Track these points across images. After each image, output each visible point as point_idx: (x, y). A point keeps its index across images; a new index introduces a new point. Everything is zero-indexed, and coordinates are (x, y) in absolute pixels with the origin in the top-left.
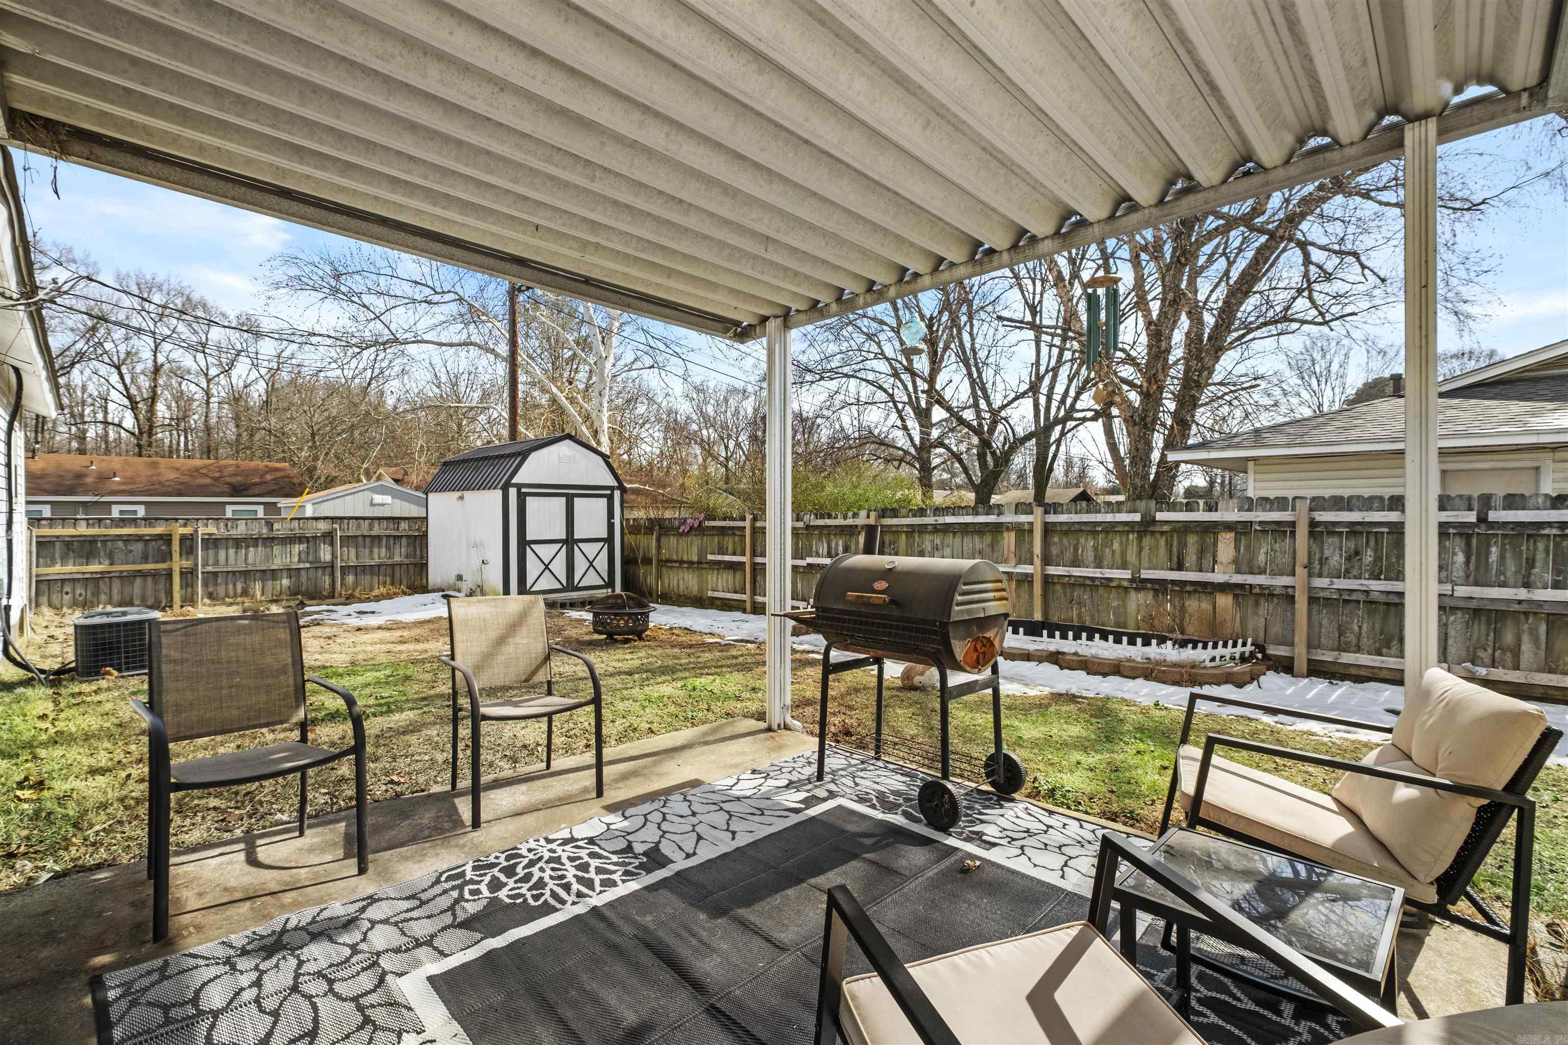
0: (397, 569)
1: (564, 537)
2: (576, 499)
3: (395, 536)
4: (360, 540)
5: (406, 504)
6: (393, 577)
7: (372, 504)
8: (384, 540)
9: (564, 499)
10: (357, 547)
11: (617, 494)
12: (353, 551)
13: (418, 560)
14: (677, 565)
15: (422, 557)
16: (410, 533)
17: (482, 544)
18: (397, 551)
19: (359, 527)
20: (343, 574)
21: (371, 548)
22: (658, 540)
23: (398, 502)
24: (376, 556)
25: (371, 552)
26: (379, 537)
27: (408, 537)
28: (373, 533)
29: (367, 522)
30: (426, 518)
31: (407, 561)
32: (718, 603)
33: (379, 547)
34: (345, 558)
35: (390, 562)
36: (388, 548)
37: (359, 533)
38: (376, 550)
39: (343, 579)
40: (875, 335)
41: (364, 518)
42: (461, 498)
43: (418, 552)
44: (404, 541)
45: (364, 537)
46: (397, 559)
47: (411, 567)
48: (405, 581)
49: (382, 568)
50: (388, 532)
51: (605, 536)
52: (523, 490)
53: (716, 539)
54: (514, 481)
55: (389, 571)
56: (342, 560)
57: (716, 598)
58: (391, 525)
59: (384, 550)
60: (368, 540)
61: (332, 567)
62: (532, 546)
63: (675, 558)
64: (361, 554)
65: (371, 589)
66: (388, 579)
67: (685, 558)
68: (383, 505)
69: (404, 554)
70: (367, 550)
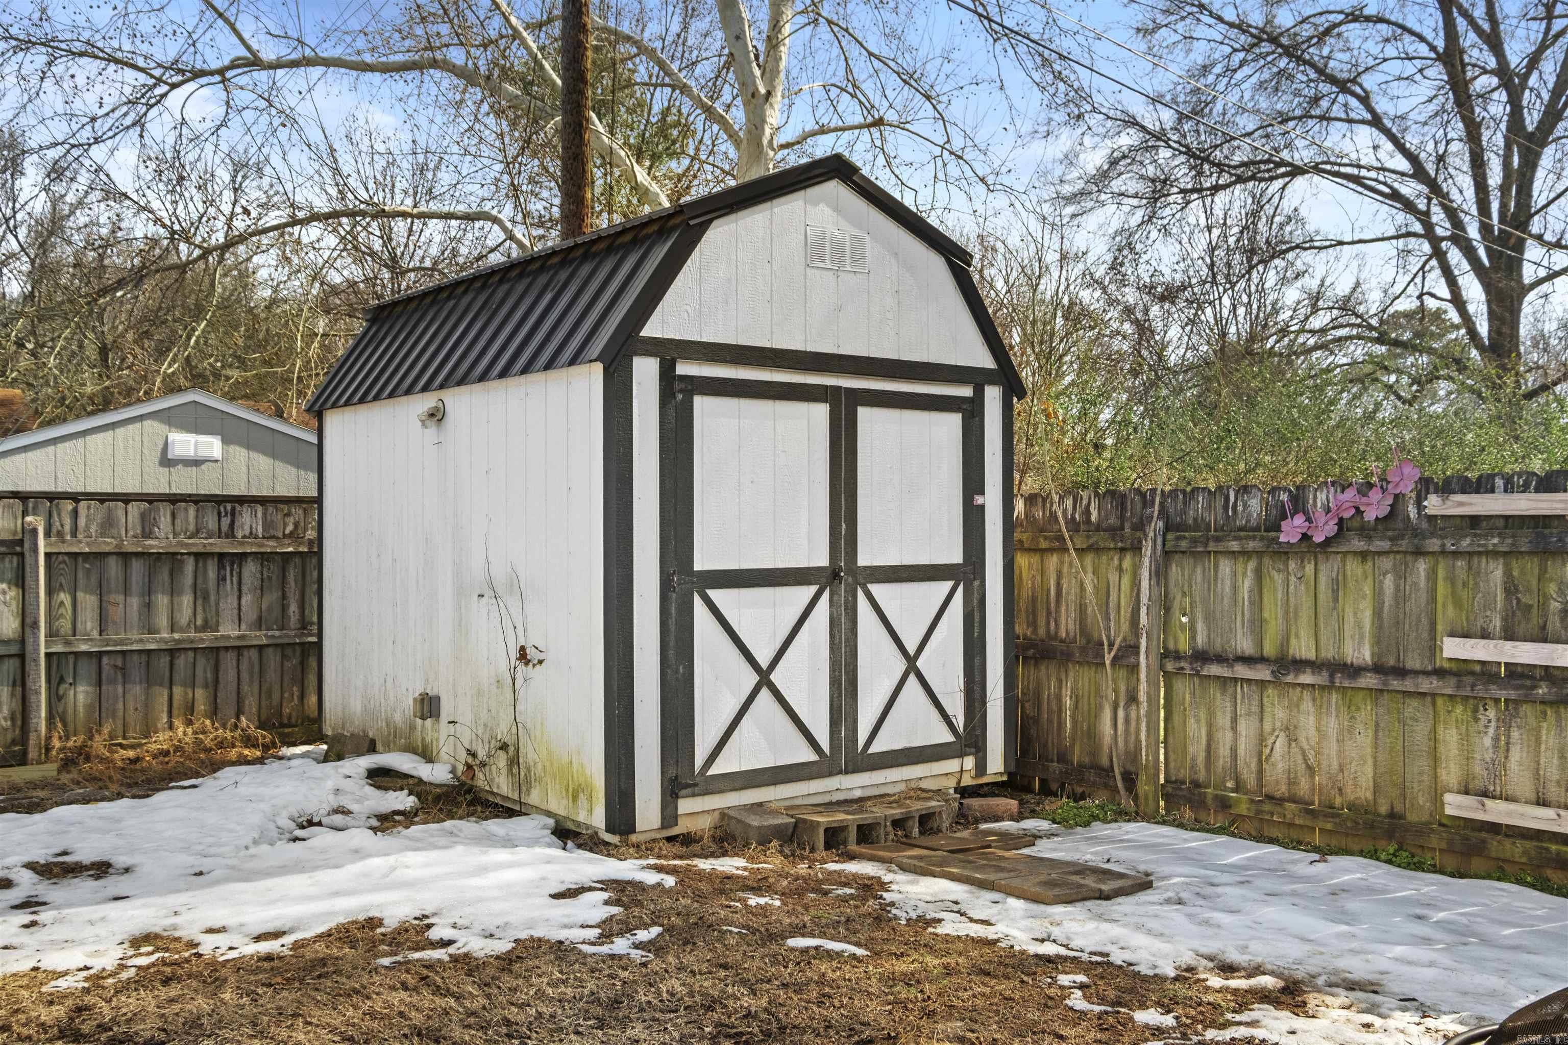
0: (229, 661)
1: (822, 560)
2: (863, 413)
3: (221, 556)
4: (113, 566)
5: (263, 462)
6: (215, 685)
7: (166, 461)
8: (189, 566)
9: (820, 412)
10: (101, 591)
11: (993, 395)
12: (88, 601)
13: (291, 635)
14: (1263, 673)
15: (304, 625)
16: (270, 546)
17: (515, 583)
18: (228, 604)
19: (108, 524)
20: (56, 680)
21: (149, 592)
22: (1160, 574)
23: (239, 453)
24: (163, 621)
25: (148, 607)
26: (173, 559)
27: (263, 558)
28: (154, 545)
29: (134, 509)
30: (318, 501)
31: (260, 637)
32: (1516, 850)
33: (174, 591)
34: (65, 625)
35: (207, 639)
36: (200, 594)
37: (108, 544)
38: (162, 601)
39: (55, 697)
40: (1354, 81)
41: (126, 499)
42: (436, 416)
43: (293, 608)
44: (250, 569)
45: (125, 557)
46: (229, 630)
47: (273, 658)
48: (251, 703)
49: (181, 662)
50: (200, 544)
51: (956, 556)
52: (684, 369)
53: (1496, 572)
54: (650, 330)
55: (203, 668)
56: (52, 634)
57: (1494, 828)
58: (211, 522)
59: (186, 600)
60: (137, 566)
61: (22, 657)
62: (716, 595)
63: (1244, 644)
64: (115, 613)
65: (148, 731)
66: (200, 694)
67: (1303, 648)
68: (196, 463)
69: (250, 614)
70: (135, 602)
